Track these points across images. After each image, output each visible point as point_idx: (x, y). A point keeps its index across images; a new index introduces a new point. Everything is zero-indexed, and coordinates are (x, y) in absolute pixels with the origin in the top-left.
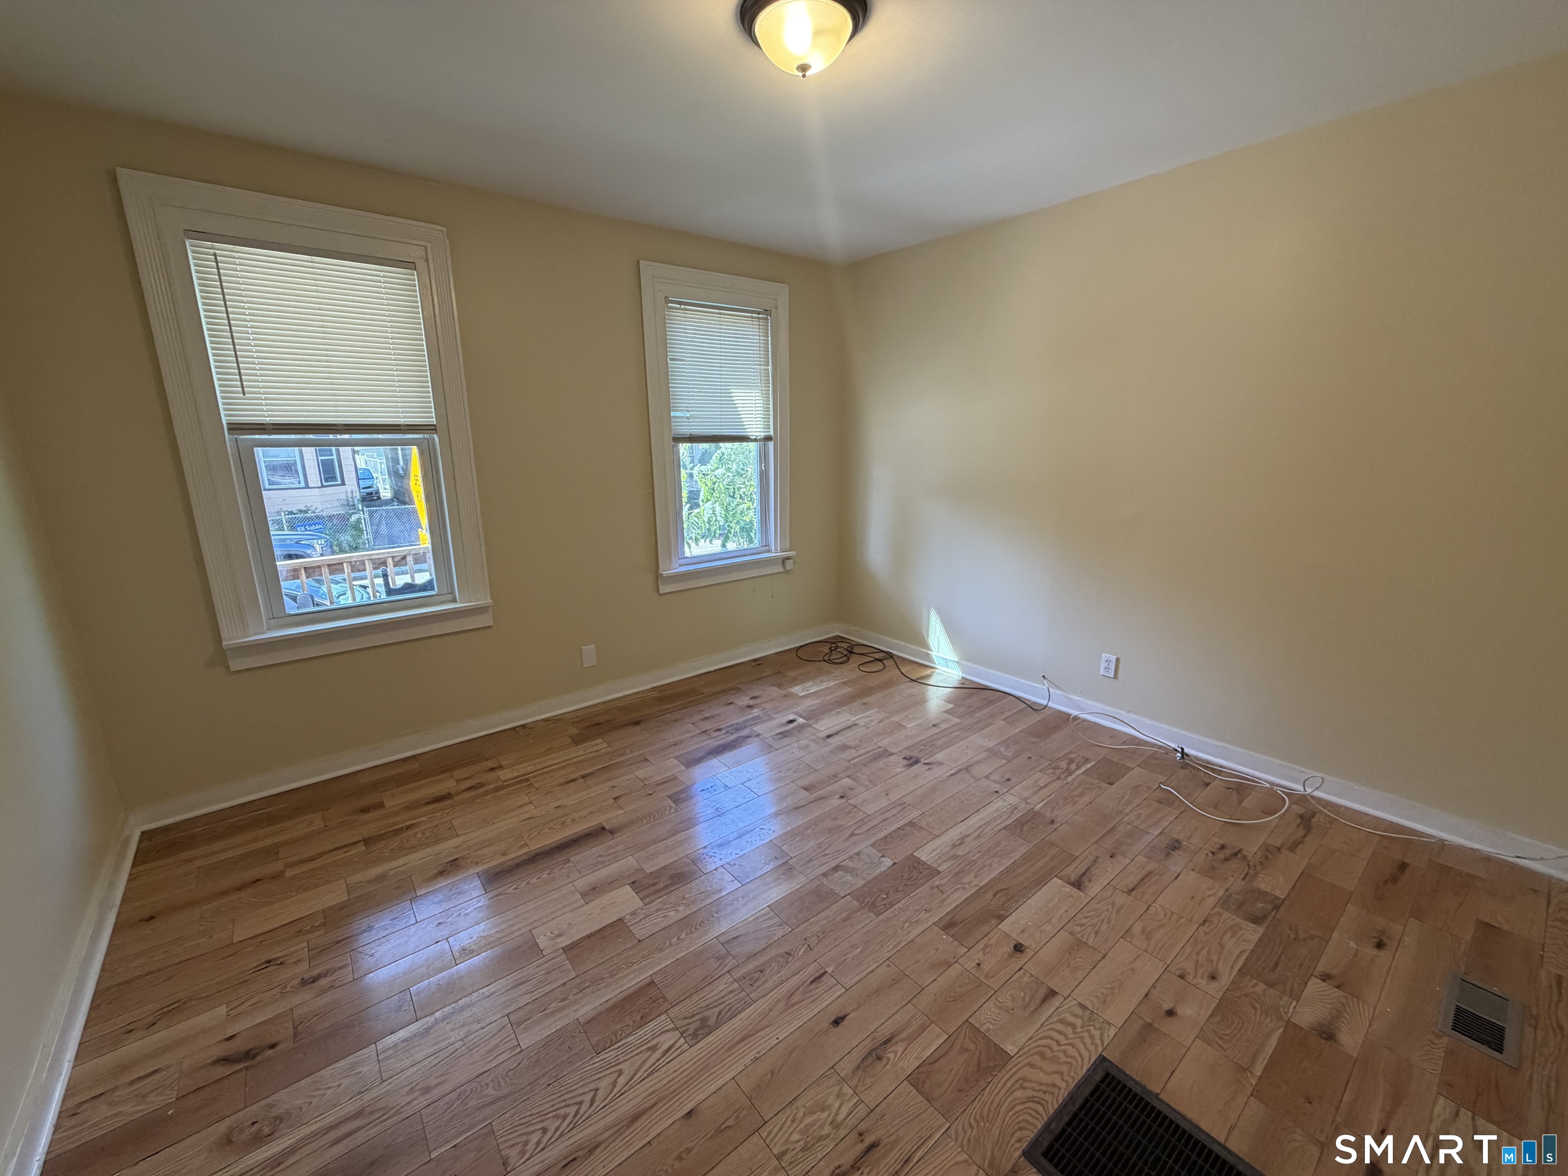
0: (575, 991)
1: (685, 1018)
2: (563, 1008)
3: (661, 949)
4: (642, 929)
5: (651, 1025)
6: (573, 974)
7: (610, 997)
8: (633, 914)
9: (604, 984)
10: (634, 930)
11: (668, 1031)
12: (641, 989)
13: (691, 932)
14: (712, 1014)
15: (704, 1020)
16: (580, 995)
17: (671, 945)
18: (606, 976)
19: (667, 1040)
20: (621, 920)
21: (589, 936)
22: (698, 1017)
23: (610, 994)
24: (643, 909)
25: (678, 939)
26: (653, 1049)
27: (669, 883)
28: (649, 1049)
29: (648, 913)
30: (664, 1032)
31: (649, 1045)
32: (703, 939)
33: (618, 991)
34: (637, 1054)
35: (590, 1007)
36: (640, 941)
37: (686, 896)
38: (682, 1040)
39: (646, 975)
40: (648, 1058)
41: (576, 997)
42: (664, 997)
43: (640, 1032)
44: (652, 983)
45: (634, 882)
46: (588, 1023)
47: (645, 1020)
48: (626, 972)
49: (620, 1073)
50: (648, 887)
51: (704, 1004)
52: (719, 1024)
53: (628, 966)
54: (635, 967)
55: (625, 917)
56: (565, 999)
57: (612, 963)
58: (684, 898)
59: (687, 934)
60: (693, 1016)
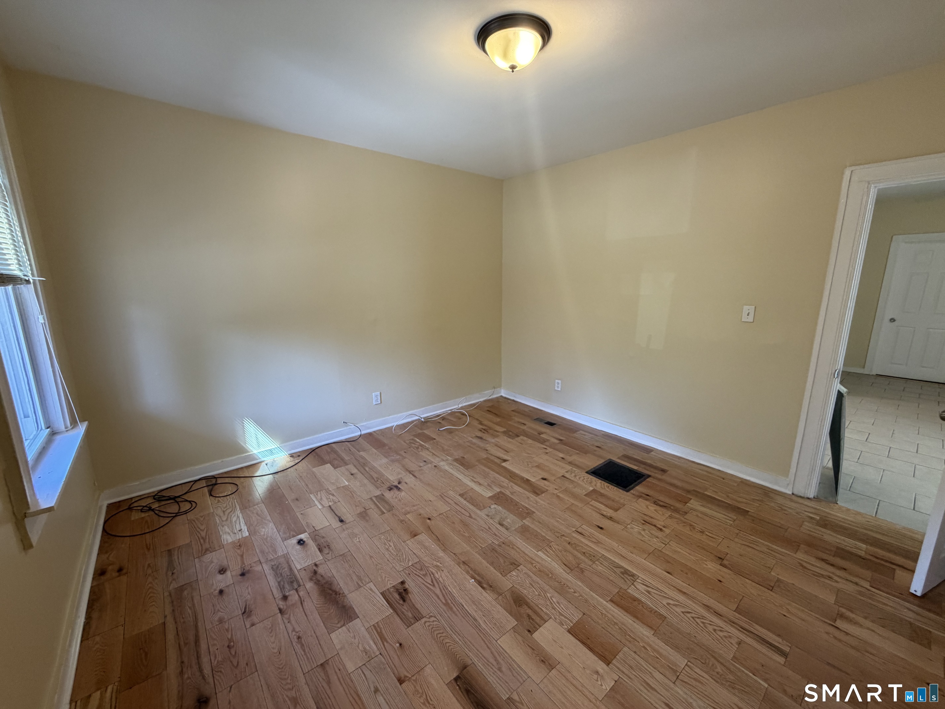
0: (637, 643)
1: (625, 581)
2: (650, 646)
3: (586, 601)
4: (573, 615)
5: (637, 596)
6: (626, 649)
7: (630, 621)
8: (561, 624)
9: (623, 626)
10: (575, 620)
11: (636, 587)
12: (618, 605)
13: (567, 586)
14: (618, 571)
15: (622, 573)
16: (637, 639)
17: (581, 596)
18: (618, 627)
19: (641, 587)
20: (569, 631)
21: (591, 649)
22: (623, 576)
23: (628, 620)
24: (555, 618)
25: (575, 592)
26: (649, 592)
27: (526, 606)
28: (649, 594)
29: (558, 614)
30: (636, 588)
31: (647, 594)
32: (571, 580)
33: (624, 617)
34: (654, 598)
35: (641, 629)
36: (584, 614)
37: (537, 593)
38: (638, 580)
39: (609, 605)
40: (654, 593)
41: (640, 642)
42: (618, 593)
43: (643, 600)
44: (612, 601)
45: (529, 631)
46: (651, 628)
47: (635, 599)
48: (610, 616)
49: (668, 604)
50: (533, 619)
51: (614, 575)
52: (621, 567)
53: (605, 616)
54: (604, 612)
55: (565, 629)
56: (644, 647)
57: (607, 626)
58: (539, 595)
59: (570, 588)
60: (623, 578)
